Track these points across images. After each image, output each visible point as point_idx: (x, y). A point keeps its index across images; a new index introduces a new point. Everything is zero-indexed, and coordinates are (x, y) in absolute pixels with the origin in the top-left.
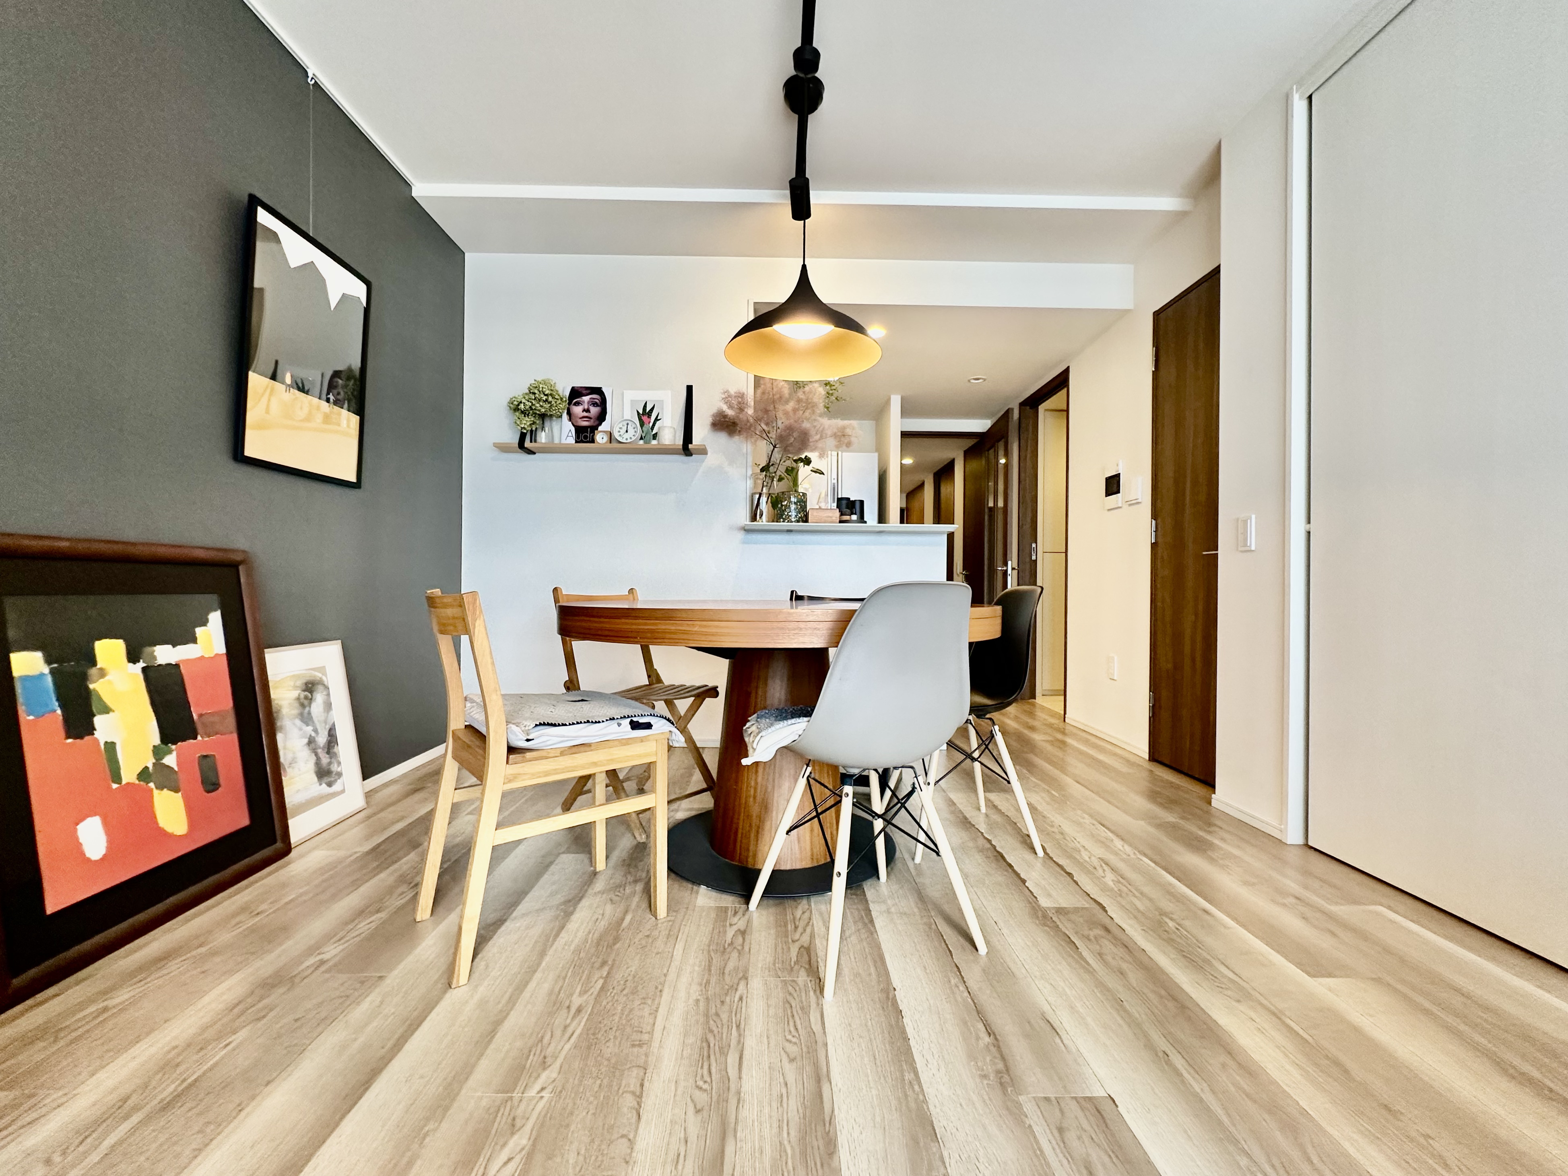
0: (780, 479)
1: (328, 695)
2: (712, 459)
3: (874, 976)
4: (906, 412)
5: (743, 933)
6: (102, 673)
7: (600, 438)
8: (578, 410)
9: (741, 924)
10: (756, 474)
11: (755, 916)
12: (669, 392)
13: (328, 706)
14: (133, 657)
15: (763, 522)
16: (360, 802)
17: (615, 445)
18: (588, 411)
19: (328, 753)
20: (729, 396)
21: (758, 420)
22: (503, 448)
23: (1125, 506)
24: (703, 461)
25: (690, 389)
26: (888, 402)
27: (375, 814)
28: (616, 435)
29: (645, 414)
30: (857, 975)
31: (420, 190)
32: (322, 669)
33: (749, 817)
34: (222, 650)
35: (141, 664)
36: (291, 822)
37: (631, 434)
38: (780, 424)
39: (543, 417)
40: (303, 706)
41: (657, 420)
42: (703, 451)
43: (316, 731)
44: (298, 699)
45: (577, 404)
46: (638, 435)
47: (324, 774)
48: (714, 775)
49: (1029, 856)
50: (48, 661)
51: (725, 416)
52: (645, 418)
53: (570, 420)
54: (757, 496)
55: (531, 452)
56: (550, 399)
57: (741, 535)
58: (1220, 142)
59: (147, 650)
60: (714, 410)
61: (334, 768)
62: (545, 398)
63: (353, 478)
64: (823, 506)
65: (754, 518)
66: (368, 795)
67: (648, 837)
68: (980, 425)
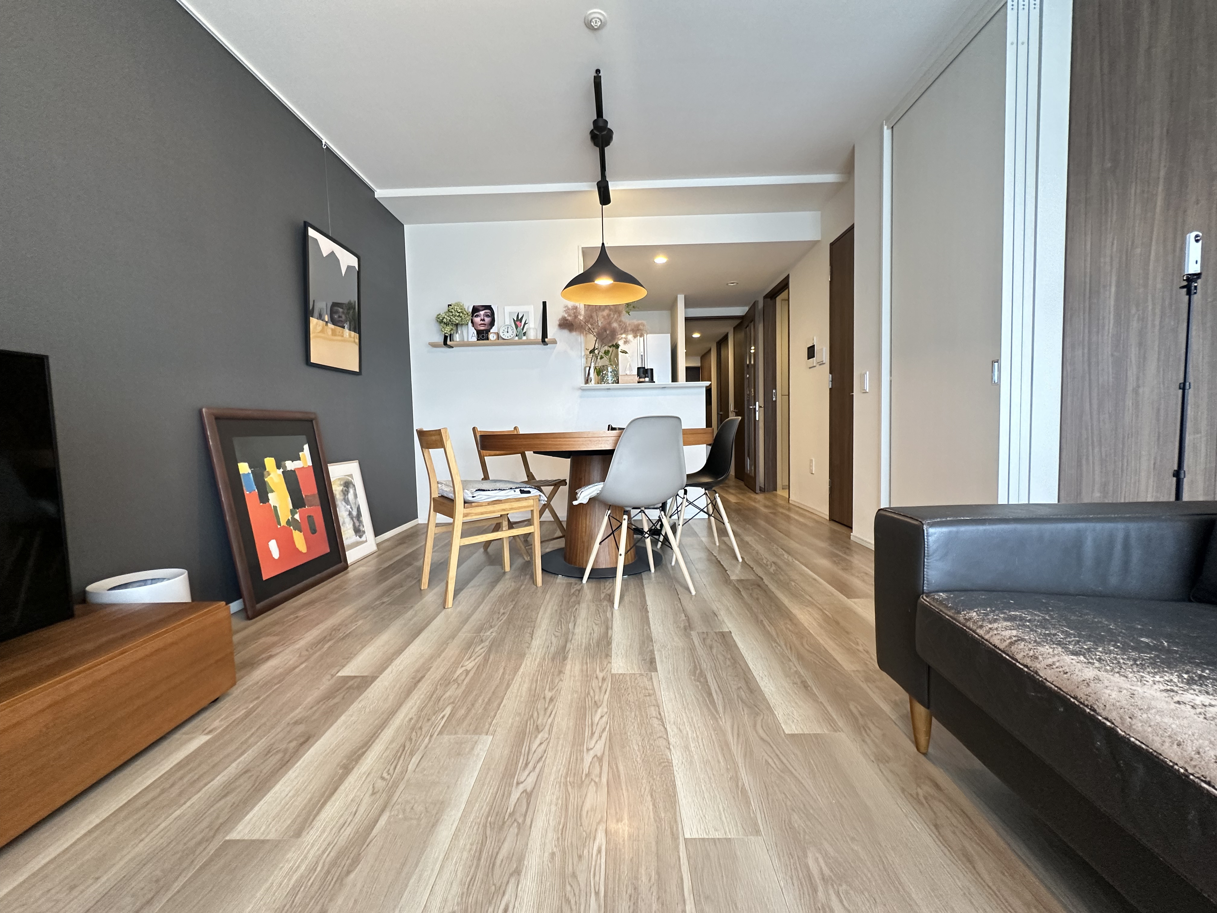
0: (602, 358)
1: (355, 490)
2: (560, 346)
3: (639, 602)
4: (688, 304)
5: (579, 591)
6: (269, 474)
7: (492, 337)
8: (477, 320)
9: (579, 587)
10: (587, 355)
11: (585, 587)
12: (532, 306)
13: (356, 496)
14: (278, 467)
15: (592, 384)
16: (374, 548)
17: (501, 341)
18: (483, 320)
19: (358, 520)
20: (569, 309)
21: (587, 322)
22: (434, 345)
23: (818, 366)
24: (554, 348)
25: (544, 304)
26: (675, 300)
27: (383, 554)
28: (501, 334)
29: (518, 320)
30: (631, 602)
31: (379, 193)
32: (351, 476)
33: (583, 542)
34: (311, 464)
35: (282, 470)
36: (347, 553)
37: (509, 334)
38: (600, 324)
39: (457, 325)
40: (344, 494)
41: (525, 324)
42: (554, 342)
43: (351, 508)
44: (342, 491)
45: (477, 316)
46: (515, 334)
47: (358, 531)
48: (565, 527)
49: (734, 562)
50: (250, 467)
51: (567, 320)
52: (518, 323)
53: (473, 326)
54: (588, 369)
55: (451, 347)
56: (461, 314)
57: (579, 393)
58: (854, 147)
59: (283, 463)
60: (560, 317)
61: (361, 528)
62: (458, 314)
63: (358, 371)
64: (628, 373)
65: (587, 382)
66: (378, 545)
67: (531, 558)
68: (739, 311)
